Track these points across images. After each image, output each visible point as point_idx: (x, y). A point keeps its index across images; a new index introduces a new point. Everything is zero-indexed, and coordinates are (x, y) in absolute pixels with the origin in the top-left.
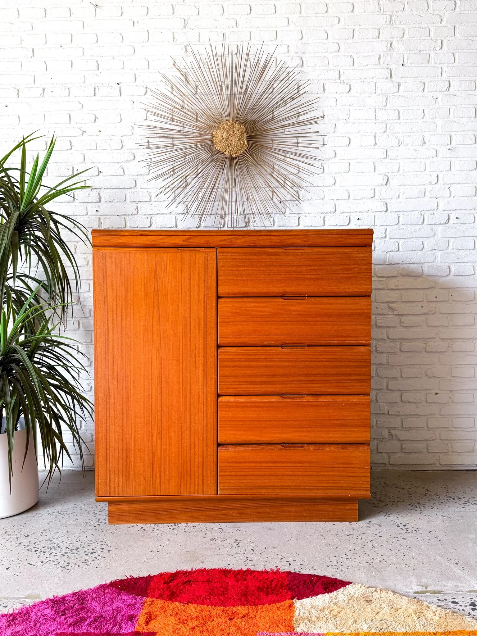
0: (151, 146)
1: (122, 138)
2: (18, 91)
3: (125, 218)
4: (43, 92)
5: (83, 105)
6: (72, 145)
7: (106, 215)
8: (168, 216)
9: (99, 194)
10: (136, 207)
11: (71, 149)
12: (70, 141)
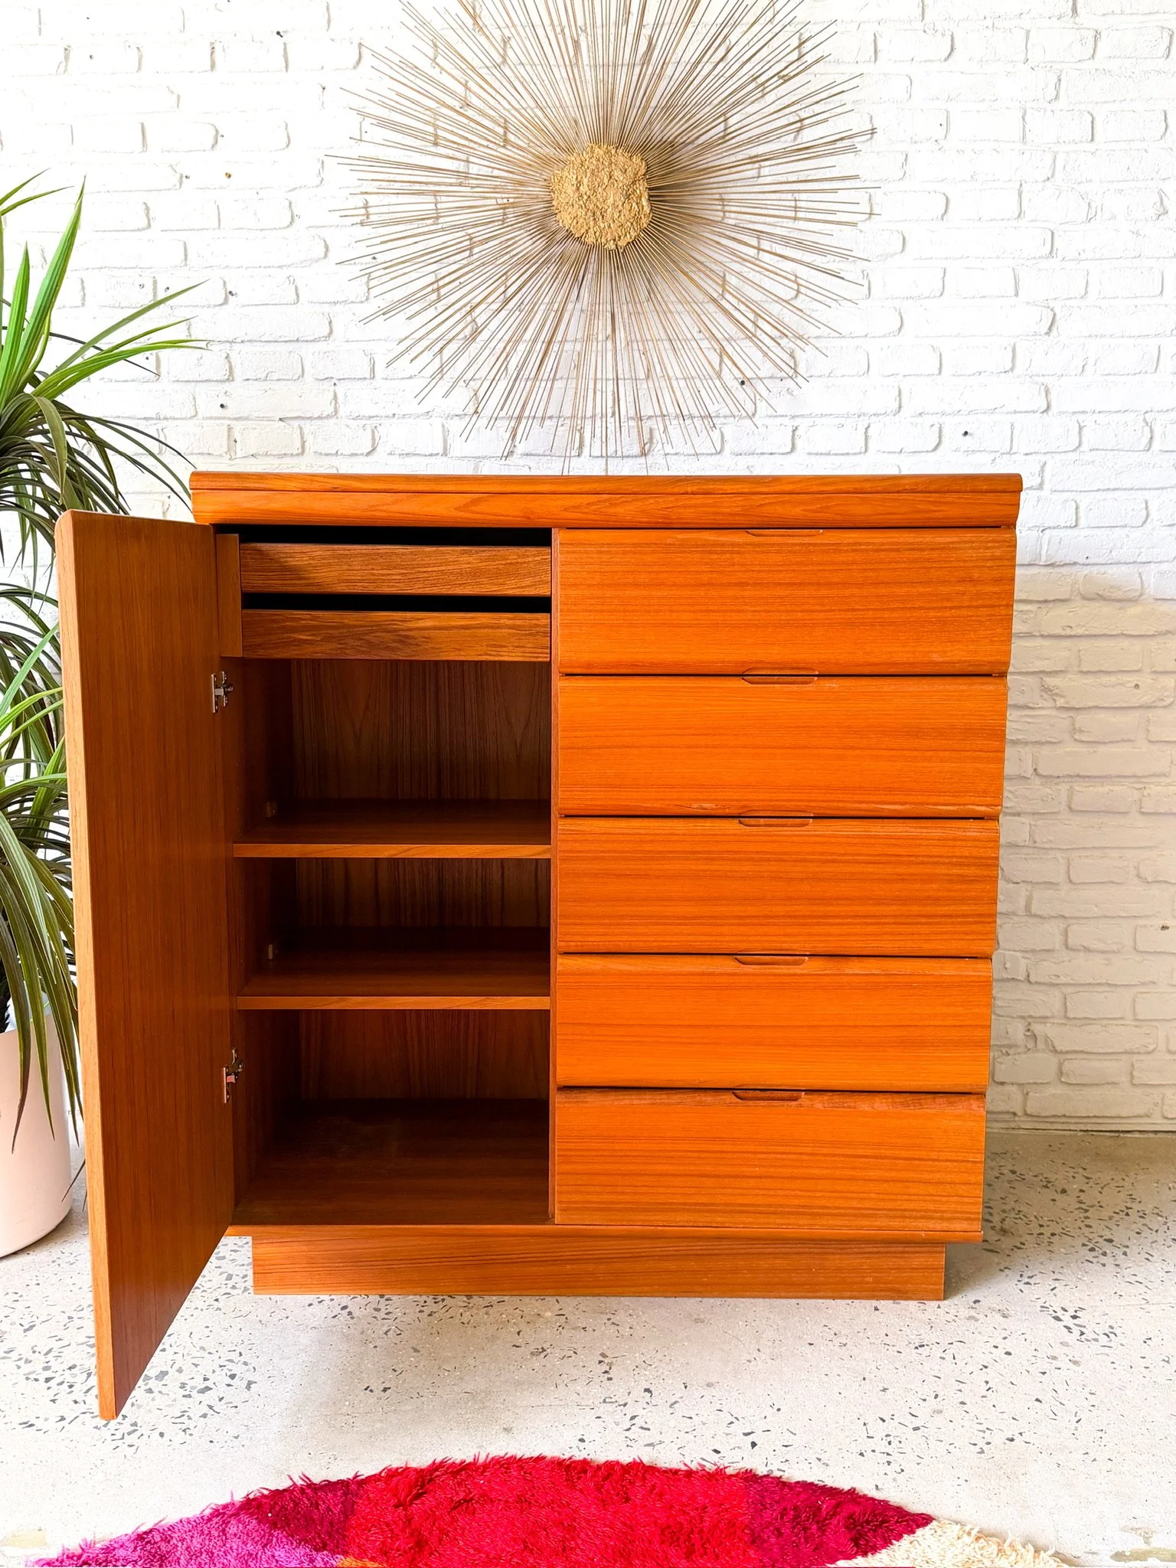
0: (373, 218)
1: (291, 196)
3: (301, 428)
4: (67, 58)
5: (179, 96)
6: (151, 215)
7: (247, 419)
8: (423, 420)
9: (227, 357)
10: (332, 396)
11: (149, 226)
12: (145, 203)
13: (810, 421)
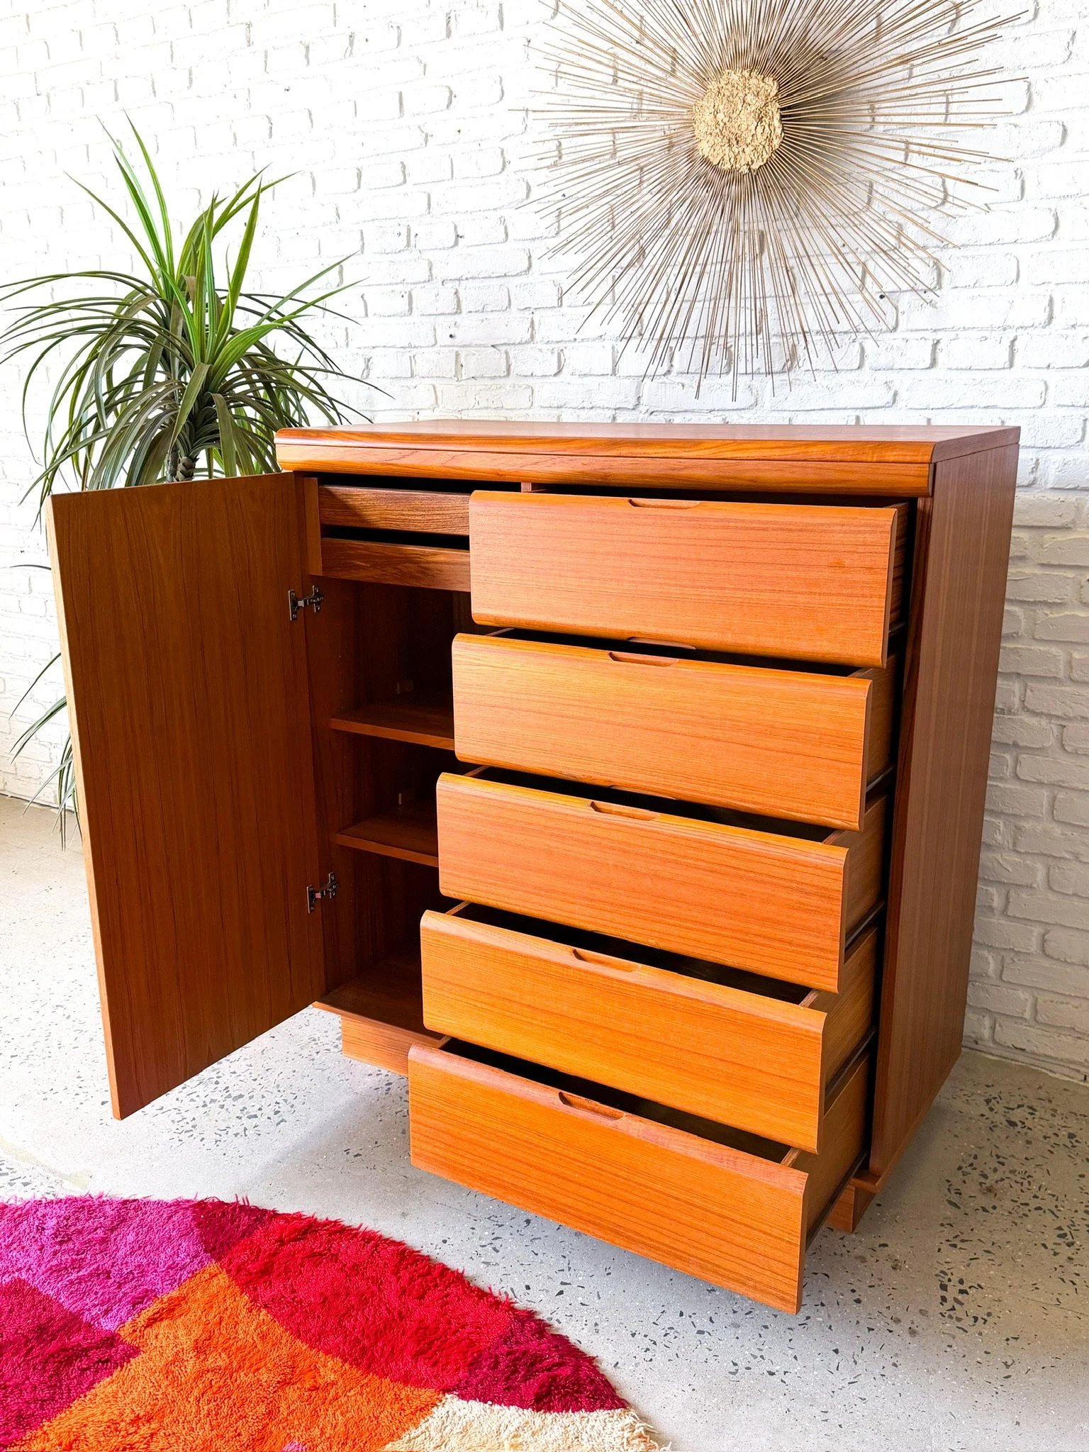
0: (565, 158)
1: (504, 144)
2: (307, 48)
3: (507, 353)
4: (351, 43)
5: (425, 66)
6: (407, 173)
7: (469, 346)
8: (598, 344)
9: (456, 293)
10: (529, 324)
11: (405, 181)
12: (402, 163)
13: (953, 334)
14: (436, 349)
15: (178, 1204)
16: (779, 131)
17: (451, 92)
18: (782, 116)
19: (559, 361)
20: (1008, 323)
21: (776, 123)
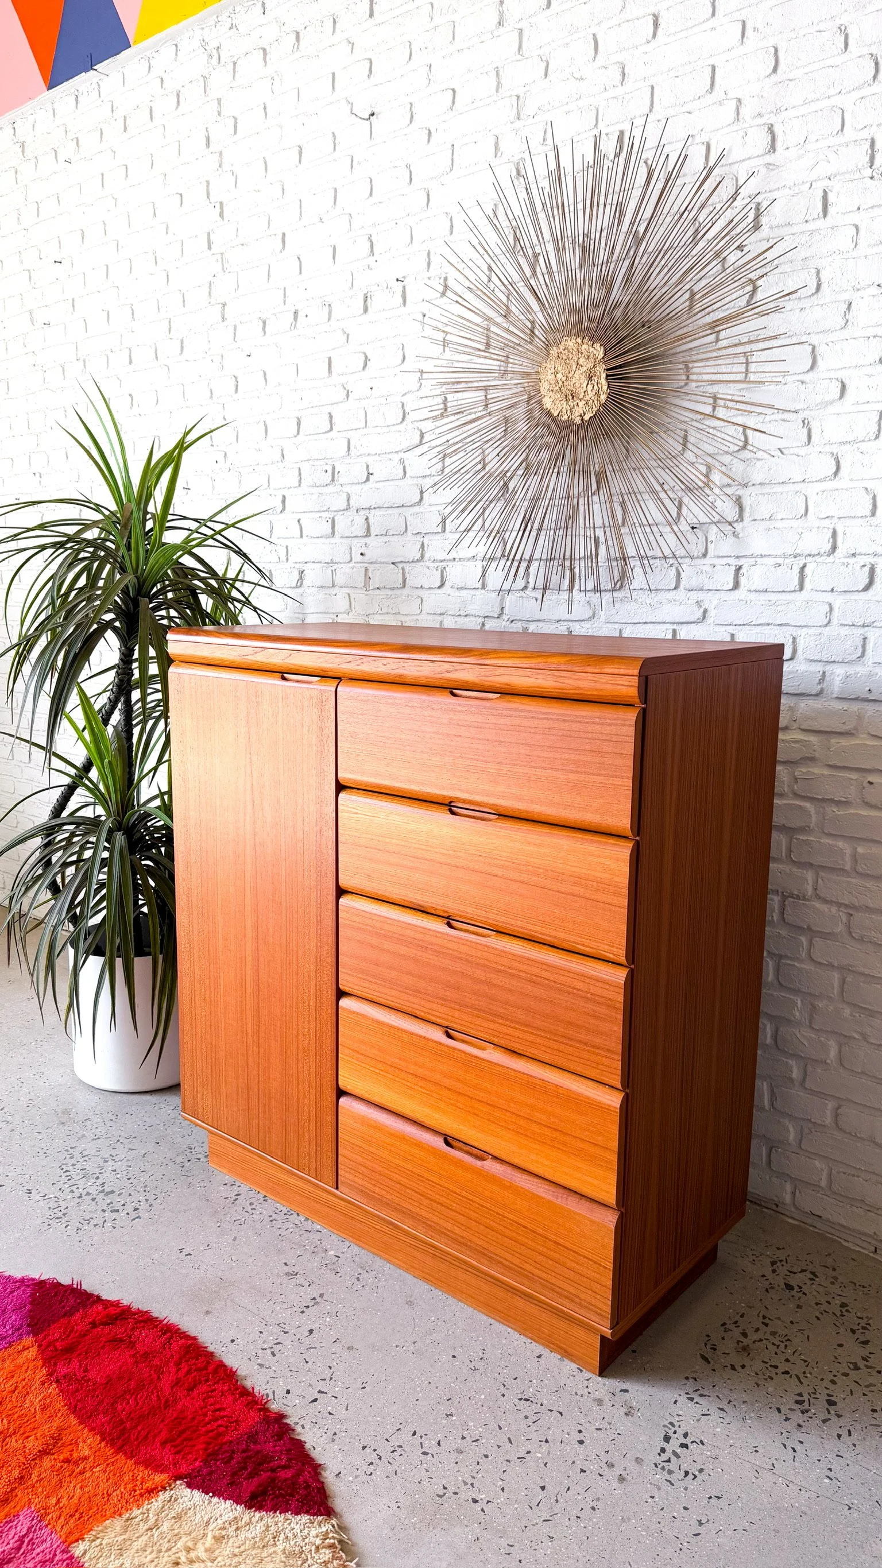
0: (449, 410)
1: (405, 399)
2: (264, 323)
3: (403, 569)
4: (296, 318)
5: (348, 336)
6: (333, 421)
7: (375, 563)
8: (472, 563)
9: (367, 519)
10: (419, 546)
11: (331, 429)
12: (330, 413)
13: (752, 561)
14: (351, 565)
15: (22, 1280)
16: (605, 388)
17: (366, 357)
18: (607, 376)
19: (442, 576)
20: (798, 551)
21: (603, 381)
